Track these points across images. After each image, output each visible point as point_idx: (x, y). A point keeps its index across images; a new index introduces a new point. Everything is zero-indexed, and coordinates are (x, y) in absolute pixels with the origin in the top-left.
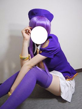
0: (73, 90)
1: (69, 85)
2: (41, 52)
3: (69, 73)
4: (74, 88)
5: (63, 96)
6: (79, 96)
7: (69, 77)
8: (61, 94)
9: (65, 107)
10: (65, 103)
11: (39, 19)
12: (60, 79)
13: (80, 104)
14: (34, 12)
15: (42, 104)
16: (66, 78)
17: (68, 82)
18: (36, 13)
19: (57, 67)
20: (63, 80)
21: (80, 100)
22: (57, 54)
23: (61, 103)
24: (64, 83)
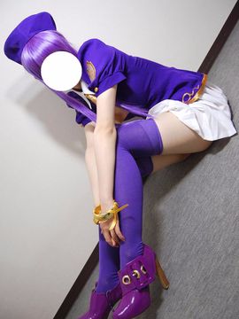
2: (96, 89)
7: (190, 95)
11: (31, 50)
14: (13, 46)
18: (17, 44)
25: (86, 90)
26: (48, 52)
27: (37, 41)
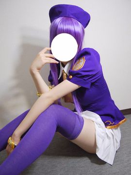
0: (118, 145)
1: (110, 136)
2: (71, 77)
3: (112, 117)
4: (119, 142)
5: (100, 154)
6: (126, 153)
7: (111, 123)
8: (97, 150)
9: (103, 171)
10: (102, 165)
12: (97, 126)
13: (128, 168)
15: (65, 165)
16: (106, 125)
17: (109, 131)
19: (93, 105)
20: (102, 127)
21: (128, 160)
22: (95, 82)
23: (97, 165)
24: (103, 133)
25: (66, 69)
26: (68, 32)
27: (70, 22)
